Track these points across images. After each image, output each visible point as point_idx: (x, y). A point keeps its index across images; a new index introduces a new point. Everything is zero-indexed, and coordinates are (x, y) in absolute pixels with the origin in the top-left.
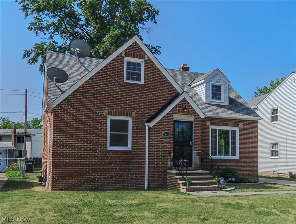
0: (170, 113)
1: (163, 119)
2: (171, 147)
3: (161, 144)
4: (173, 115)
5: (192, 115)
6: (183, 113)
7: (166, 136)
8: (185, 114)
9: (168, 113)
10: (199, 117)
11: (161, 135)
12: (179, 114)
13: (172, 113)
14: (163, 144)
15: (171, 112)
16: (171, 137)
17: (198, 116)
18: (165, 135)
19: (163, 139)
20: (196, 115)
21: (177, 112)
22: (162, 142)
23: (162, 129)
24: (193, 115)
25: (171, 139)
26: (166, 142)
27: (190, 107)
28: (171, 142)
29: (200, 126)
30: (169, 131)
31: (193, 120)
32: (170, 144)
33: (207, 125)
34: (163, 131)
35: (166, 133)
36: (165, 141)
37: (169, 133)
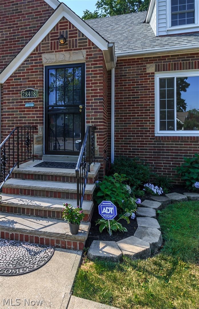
0: (36, 54)
1: (23, 67)
2: (37, 117)
3: (20, 111)
4: (41, 56)
5: (81, 49)
6: (60, 48)
7: (28, 96)
8: (65, 51)
9: (32, 54)
10: (95, 51)
11: (20, 96)
12: (53, 52)
13: (38, 54)
14: (24, 111)
15: (37, 51)
16: (37, 99)
17: (94, 48)
18: (25, 94)
19: (23, 103)
20: (91, 48)
21: (48, 49)
22: (21, 108)
23: (21, 85)
24: (84, 49)
25: (37, 102)
26: (29, 108)
27: (76, 33)
28: (37, 108)
29: (99, 70)
30: (34, 87)
31: (82, 58)
32: (36, 111)
33: (147, 72)
34: (23, 88)
35: (28, 91)
36: (26, 106)
37: (33, 91)
